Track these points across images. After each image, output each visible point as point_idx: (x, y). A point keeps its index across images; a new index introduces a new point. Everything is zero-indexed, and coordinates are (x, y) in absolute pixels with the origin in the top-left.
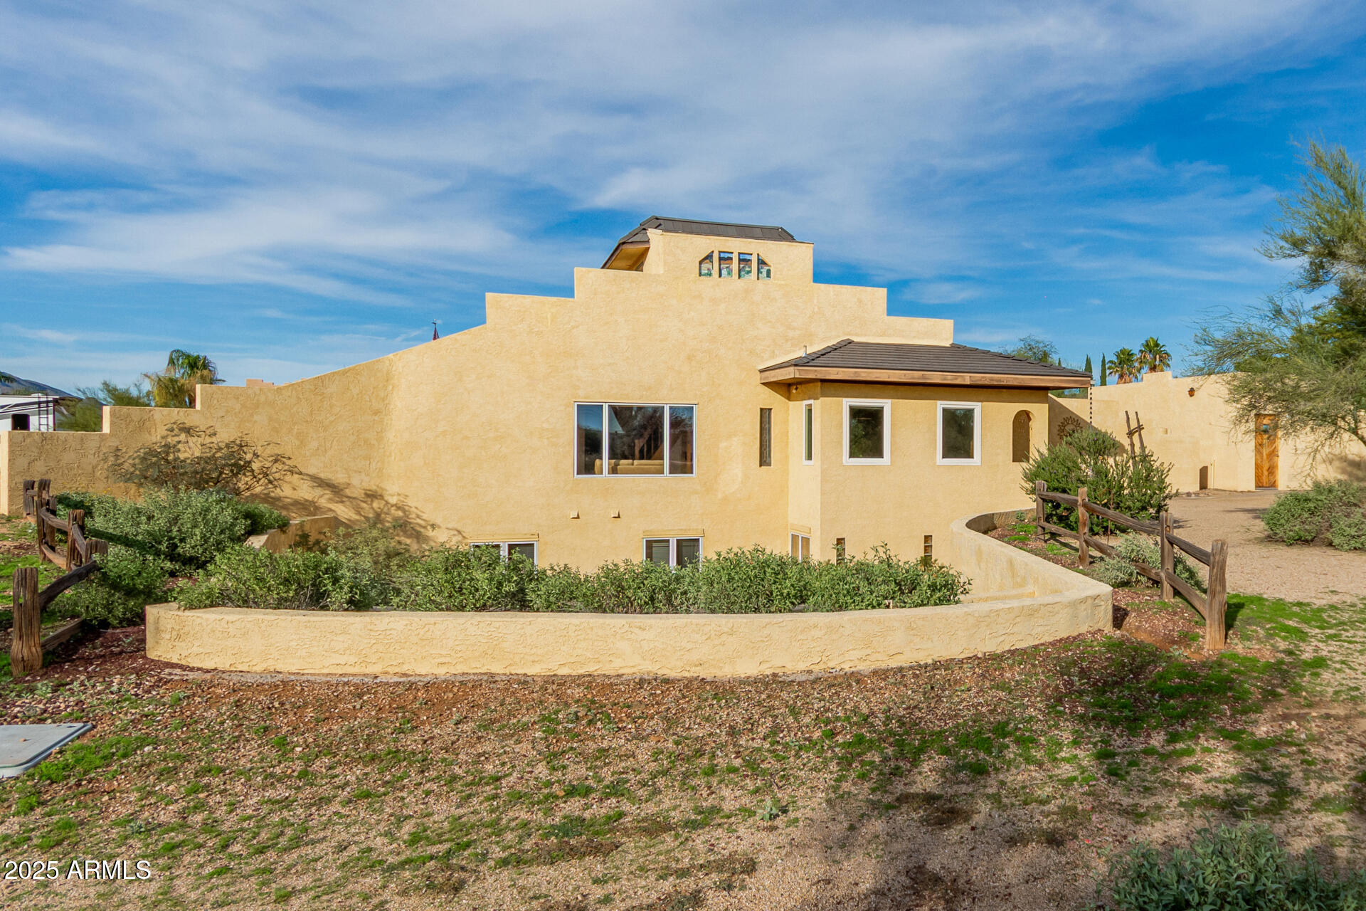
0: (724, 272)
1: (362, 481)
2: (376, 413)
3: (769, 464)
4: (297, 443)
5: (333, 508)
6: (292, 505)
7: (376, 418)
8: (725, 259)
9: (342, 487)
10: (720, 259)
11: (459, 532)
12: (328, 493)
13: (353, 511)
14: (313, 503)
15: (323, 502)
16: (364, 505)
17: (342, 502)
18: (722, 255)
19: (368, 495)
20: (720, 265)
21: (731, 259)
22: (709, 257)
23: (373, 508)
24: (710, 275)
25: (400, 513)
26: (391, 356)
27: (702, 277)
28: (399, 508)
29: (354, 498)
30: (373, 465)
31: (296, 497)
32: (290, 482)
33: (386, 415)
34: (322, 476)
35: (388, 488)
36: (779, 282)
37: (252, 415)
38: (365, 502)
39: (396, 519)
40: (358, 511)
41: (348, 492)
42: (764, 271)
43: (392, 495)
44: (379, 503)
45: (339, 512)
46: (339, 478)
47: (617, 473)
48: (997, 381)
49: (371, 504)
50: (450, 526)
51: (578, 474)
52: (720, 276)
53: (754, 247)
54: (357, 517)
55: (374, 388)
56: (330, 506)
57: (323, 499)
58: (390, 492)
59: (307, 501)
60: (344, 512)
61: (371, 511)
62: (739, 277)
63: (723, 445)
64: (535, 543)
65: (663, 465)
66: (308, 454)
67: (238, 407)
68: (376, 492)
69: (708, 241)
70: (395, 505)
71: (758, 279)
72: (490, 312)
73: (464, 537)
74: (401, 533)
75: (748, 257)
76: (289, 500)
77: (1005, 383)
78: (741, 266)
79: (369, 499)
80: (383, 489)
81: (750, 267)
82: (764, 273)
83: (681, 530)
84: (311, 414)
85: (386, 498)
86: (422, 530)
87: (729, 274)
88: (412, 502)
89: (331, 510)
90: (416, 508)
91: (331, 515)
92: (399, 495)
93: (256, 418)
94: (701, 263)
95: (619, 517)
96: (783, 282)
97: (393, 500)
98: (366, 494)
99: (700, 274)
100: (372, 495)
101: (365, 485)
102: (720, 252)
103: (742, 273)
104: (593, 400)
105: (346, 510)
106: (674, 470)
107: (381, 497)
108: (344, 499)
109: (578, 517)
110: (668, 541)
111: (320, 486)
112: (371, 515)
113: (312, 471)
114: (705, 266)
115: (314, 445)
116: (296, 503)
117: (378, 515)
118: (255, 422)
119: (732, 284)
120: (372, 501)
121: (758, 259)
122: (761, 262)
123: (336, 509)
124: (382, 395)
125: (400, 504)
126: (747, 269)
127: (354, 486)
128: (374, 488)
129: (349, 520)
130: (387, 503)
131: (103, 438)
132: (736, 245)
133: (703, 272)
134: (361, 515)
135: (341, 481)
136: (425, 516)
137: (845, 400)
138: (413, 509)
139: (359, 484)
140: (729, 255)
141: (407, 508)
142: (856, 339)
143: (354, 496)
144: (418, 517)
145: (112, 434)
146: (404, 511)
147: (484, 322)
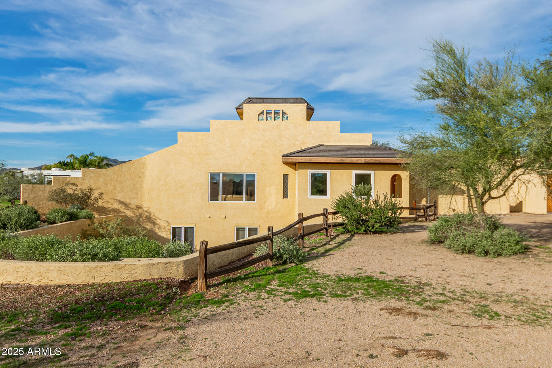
0: (269, 118)
1: (135, 202)
2: (140, 177)
3: (287, 198)
4: (113, 188)
5: (125, 212)
6: (111, 210)
7: (140, 179)
8: (268, 113)
9: (128, 204)
10: (267, 113)
11: (168, 222)
12: (124, 207)
13: (132, 213)
14: (118, 210)
15: (122, 209)
16: (136, 211)
17: (128, 210)
18: (268, 111)
19: (137, 207)
20: (267, 115)
21: (272, 113)
22: (262, 113)
23: (139, 212)
24: (263, 120)
25: (148, 214)
26: (145, 157)
27: (259, 121)
28: (147, 212)
29: (132, 208)
30: (139, 197)
31: (113, 207)
32: (110, 202)
33: (143, 178)
34: (121, 200)
35: (144, 205)
36: (292, 121)
37: (98, 179)
38: (136, 210)
39: (146, 217)
40: (134, 213)
41: (130, 206)
42: (285, 117)
43: (145, 207)
44: (141, 210)
45: (127, 213)
46: (127, 201)
47: (226, 201)
48: (378, 161)
49: (138, 211)
50: (164, 219)
51: (210, 201)
52: (267, 120)
53: (280, 107)
54: (133, 215)
55: (139, 168)
56: (124, 211)
57: (122, 208)
58: (144, 206)
59: (116, 209)
60: (129, 213)
61: (138, 213)
62: (275, 120)
63: (267, 189)
64: (194, 227)
65: (243, 197)
66: (116, 192)
67: (94, 176)
68: (140, 206)
69: (262, 106)
70: (146, 211)
71: (283, 120)
72: (179, 139)
73: (169, 224)
74: (148, 222)
75: (278, 112)
76: (110, 209)
77: (382, 162)
78: (276, 115)
79: (137, 209)
80: (142, 205)
81: (279, 116)
82: (286, 118)
83: (250, 224)
84: (118, 178)
85: (143, 208)
86: (155, 221)
87: (271, 119)
88: (151, 210)
89: (124, 212)
90: (153, 212)
91: (124, 214)
92: (147, 207)
93: (100, 180)
94: (259, 115)
95: (225, 218)
96: (293, 121)
97: (145, 209)
98: (136, 207)
99: (259, 120)
100: (139, 207)
101: (136, 204)
102: (267, 110)
103: (276, 118)
104: (216, 172)
105: (129, 212)
106: (248, 200)
107: (142, 208)
108: (129, 209)
109: (210, 217)
110: (245, 228)
111: (121, 204)
112: (138, 215)
113: (118, 198)
114: (261, 117)
115: (119, 189)
116: (113, 210)
117: (140, 215)
118: (99, 181)
119: (271, 123)
120: (139, 210)
121: (283, 112)
122: (284, 113)
123: (126, 212)
124: (142, 171)
125: (148, 211)
126: (278, 116)
127: (132, 204)
128: (139, 205)
129: (130, 216)
130: (144, 210)
131: (51, 187)
132: (273, 107)
133: (260, 118)
134: (135, 214)
135: (128, 202)
136: (156, 215)
137: (309, 170)
138: (152, 213)
139: (134, 203)
140: (271, 111)
141: (150, 212)
142: (325, 144)
143: (132, 207)
144: (154, 215)
145: (54, 186)
146: (149, 213)
147: (177, 143)
